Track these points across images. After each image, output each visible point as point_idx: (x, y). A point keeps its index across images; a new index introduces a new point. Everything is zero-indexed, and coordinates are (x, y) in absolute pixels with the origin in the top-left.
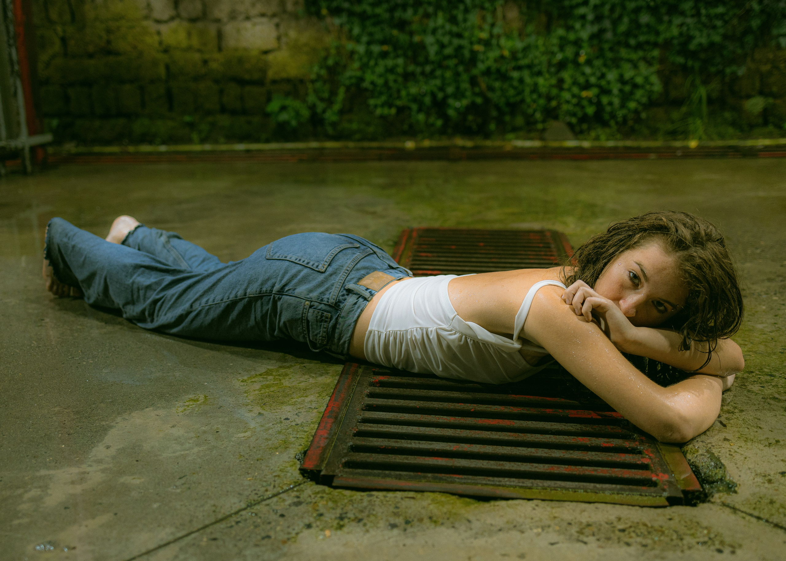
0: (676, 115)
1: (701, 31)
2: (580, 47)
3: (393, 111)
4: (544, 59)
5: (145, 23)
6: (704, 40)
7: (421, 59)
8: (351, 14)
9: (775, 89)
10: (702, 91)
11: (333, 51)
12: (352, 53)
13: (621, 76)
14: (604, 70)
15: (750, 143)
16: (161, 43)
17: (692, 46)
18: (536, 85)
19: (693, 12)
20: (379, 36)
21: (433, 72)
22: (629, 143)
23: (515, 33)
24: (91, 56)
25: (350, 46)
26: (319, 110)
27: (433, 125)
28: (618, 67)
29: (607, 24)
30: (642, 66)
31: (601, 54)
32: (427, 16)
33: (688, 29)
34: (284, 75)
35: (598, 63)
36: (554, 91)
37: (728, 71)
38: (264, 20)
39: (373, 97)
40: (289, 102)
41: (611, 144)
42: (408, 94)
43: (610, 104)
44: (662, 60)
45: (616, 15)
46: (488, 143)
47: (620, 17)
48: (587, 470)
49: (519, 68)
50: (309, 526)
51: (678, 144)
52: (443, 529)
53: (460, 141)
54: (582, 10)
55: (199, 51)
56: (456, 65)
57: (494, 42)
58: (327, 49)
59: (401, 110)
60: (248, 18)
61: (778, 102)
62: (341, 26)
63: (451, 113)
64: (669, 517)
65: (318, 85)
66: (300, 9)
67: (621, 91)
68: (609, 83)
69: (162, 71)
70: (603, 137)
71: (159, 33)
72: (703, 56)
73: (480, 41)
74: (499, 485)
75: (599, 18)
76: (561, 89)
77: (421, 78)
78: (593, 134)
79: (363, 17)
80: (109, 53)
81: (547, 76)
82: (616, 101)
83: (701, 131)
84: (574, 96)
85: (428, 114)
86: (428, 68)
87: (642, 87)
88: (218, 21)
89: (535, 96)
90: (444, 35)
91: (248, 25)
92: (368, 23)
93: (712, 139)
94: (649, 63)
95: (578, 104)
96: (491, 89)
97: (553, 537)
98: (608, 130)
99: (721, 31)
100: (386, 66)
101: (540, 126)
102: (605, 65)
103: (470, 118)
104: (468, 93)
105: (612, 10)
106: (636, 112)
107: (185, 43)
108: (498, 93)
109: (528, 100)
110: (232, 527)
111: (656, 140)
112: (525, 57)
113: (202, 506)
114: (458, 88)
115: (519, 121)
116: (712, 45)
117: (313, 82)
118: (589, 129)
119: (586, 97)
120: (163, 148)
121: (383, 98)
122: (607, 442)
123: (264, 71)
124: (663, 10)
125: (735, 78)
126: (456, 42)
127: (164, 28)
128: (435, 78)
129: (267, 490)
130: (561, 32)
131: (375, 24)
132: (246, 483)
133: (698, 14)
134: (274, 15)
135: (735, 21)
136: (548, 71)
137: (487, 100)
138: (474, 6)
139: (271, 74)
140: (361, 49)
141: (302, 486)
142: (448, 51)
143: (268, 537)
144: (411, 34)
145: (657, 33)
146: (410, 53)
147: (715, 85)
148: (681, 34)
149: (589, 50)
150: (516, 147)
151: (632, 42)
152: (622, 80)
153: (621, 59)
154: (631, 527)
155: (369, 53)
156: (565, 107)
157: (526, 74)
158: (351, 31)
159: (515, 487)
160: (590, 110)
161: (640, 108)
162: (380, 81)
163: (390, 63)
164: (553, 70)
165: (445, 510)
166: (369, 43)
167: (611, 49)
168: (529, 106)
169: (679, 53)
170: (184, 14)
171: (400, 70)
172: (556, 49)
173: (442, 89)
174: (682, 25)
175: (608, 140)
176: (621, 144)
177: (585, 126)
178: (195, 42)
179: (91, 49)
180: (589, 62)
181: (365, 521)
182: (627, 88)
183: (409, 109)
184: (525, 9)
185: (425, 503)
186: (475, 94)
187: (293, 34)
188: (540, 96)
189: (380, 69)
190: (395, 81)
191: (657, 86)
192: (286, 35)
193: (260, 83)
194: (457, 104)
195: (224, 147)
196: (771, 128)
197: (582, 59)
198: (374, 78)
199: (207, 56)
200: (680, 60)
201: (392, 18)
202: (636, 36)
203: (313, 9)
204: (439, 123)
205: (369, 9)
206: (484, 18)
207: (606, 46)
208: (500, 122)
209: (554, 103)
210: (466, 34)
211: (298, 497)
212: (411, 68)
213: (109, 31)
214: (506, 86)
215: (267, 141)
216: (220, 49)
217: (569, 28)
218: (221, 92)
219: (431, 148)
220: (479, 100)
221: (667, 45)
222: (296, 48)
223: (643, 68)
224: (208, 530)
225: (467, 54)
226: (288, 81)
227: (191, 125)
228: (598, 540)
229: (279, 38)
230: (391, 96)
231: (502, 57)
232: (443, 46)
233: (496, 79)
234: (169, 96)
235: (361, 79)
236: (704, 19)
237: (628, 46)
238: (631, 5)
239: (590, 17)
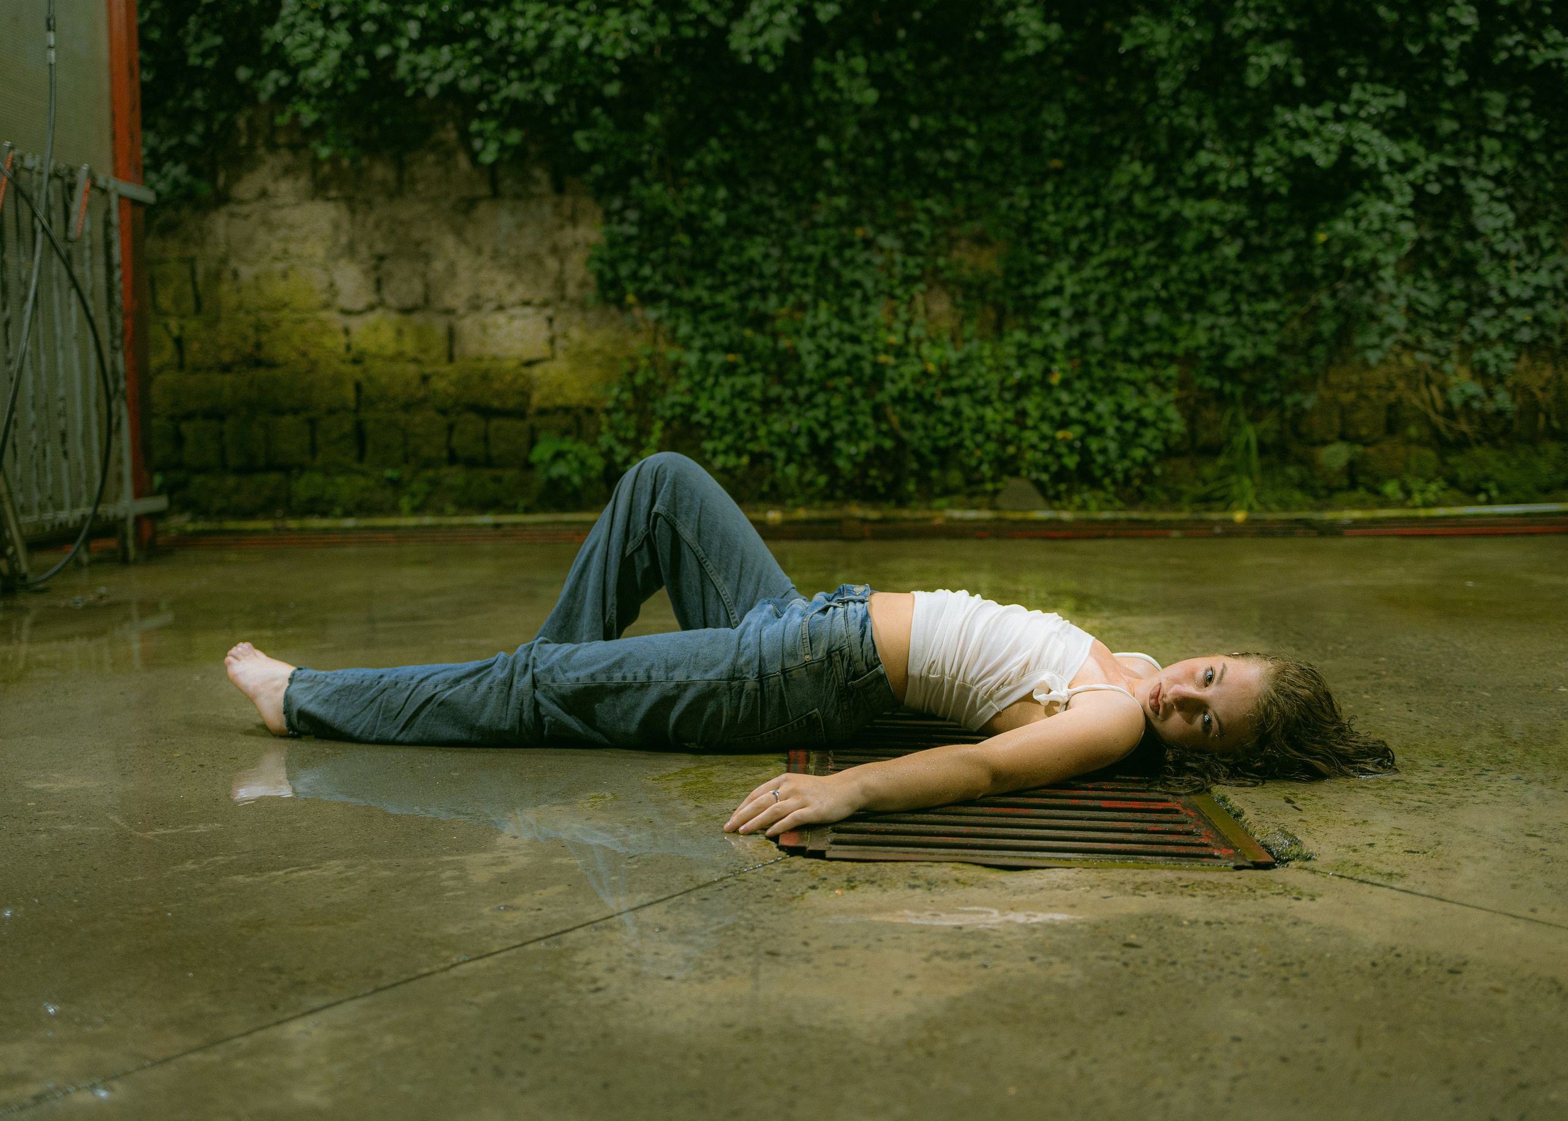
0: (1208, 471)
1: (1242, 337)
2: (1053, 360)
3: (745, 460)
4: (994, 377)
5: (324, 315)
6: (1248, 353)
7: (791, 376)
8: (676, 302)
9: (1364, 431)
10: (1250, 433)
11: (644, 362)
12: (677, 365)
13: (1120, 406)
14: (1090, 396)
15: (1329, 515)
16: (348, 348)
17: (1230, 361)
18: (981, 418)
19: (1230, 308)
20: (722, 338)
21: (810, 397)
22: (1135, 515)
23: (946, 337)
24: (226, 369)
25: (673, 354)
26: (619, 459)
27: (811, 484)
28: (1112, 392)
29: (1093, 324)
30: (1152, 390)
31: (1085, 372)
32: (801, 307)
33: (1223, 335)
34: (559, 401)
35: (1080, 385)
36: (1012, 430)
37: (1289, 400)
38: (529, 310)
39: (710, 437)
40: (567, 445)
41: (1107, 515)
42: (770, 433)
43: (1103, 451)
44: (1183, 384)
45: (1107, 311)
46: (906, 513)
47: (1114, 315)
48: (1134, 847)
49: (953, 392)
51: (1215, 516)
53: (856, 511)
54: (1053, 303)
55: (415, 361)
56: (850, 387)
57: (912, 350)
58: (632, 359)
59: (757, 459)
60: (501, 308)
61: (1371, 451)
62: (658, 321)
63: (842, 463)
65: (617, 417)
66: (591, 294)
67: (1118, 429)
68: (1099, 417)
69: (349, 393)
70: (1093, 505)
71: (347, 331)
72: (1247, 377)
73: (888, 349)
75: (1080, 315)
76: (1023, 427)
77: (788, 406)
78: (1077, 499)
79: (696, 308)
80: (258, 363)
81: (998, 405)
82: (1113, 447)
83: (1250, 498)
84: (1044, 438)
85: (803, 466)
86: (803, 391)
87: (1154, 424)
88: (450, 312)
89: (979, 438)
90: (829, 338)
91: (501, 318)
92: (704, 317)
93: (1269, 510)
94: (1163, 387)
95: (1050, 451)
96: (908, 426)
98: (1101, 494)
99: (1276, 338)
100: (733, 386)
101: (989, 487)
102: (1093, 389)
103: (873, 472)
104: (870, 432)
105: (1101, 301)
106: (1145, 464)
107: (391, 349)
108: (920, 432)
109: (968, 443)
111: (1180, 510)
112: (962, 375)
114: (853, 423)
115: (955, 477)
116: (1261, 359)
117: (608, 412)
118: (1070, 492)
119: (1064, 439)
120: (349, 522)
121: (728, 439)
123: (525, 394)
124: (1182, 304)
125: (1300, 414)
126: (850, 349)
127: (355, 323)
128: (815, 406)
130: (1020, 335)
131: (715, 320)
133: (1237, 312)
134: (545, 304)
135: (1295, 324)
136: (1001, 398)
137: (901, 443)
138: (879, 293)
139: (536, 399)
140: (692, 358)
142: (836, 364)
144: (775, 336)
145: (1175, 341)
146: (773, 367)
147: (1269, 422)
148: (1212, 342)
149: (1067, 366)
150: (951, 519)
151: (1135, 353)
152: (1120, 414)
153: (1118, 379)
155: (705, 366)
156: (1030, 455)
157: (964, 401)
158: (674, 330)
160: (1071, 461)
161: (1151, 459)
162: (724, 412)
163: (740, 382)
164: (1008, 396)
166: (704, 350)
167: (1101, 364)
168: (971, 454)
169: (1209, 371)
170: (391, 301)
171: (756, 394)
172: (1012, 363)
173: (825, 425)
174: (1212, 328)
175: (1101, 509)
176: (1122, 515)
177: (1063, 487)
178: (409, 345)
179: (226, 357)
180: (1066, 384)
182: (1130, 426)
183: (772, 457)
184: (959, 299)
186: (879, 432)
187: (576, 334)
188: (988, 437)
189: (724, 392)
190: (748, 411)
191: (1178, 426)
192: (565, 336)
193: (519, 413)
194: (853, 450)
195: (456, 520)
196: (1361, 493)
197: (1055, 379)
198: (713, 406)
199: (428, 370)
200: (1212, 382)
201: (744, 310)
202: (1140, 345)
203: (611, 295)
204: (822, 480)
205: (705, 295)
206: (894, 313)
207: (1093, 359)
208: (923, 480)
209: (1011, 450)
210: (866, 337)
212: (775, 390)
213: (259, 328)
214: (931, 420)
215: (528, 510)
216: (451, 358)
217: (1033, 330)
218: (451, 428)
219: (808, 522)
220: (888, 444)
221: (1190, 358)
222: (580, 357)
223: (1154, 395)
225: (868, 369)
226: (567, 410)
227: (395, 484)
229: (552, 341)
230: (741, 436)
231: (926, 374)
232: (828, 356)
233: (915, 411)
234: (360, 436)
235: (692, 408)
236: (1246, 319)
237: (1127, 359)
238: (1131, 296)
239: (1067, 313)
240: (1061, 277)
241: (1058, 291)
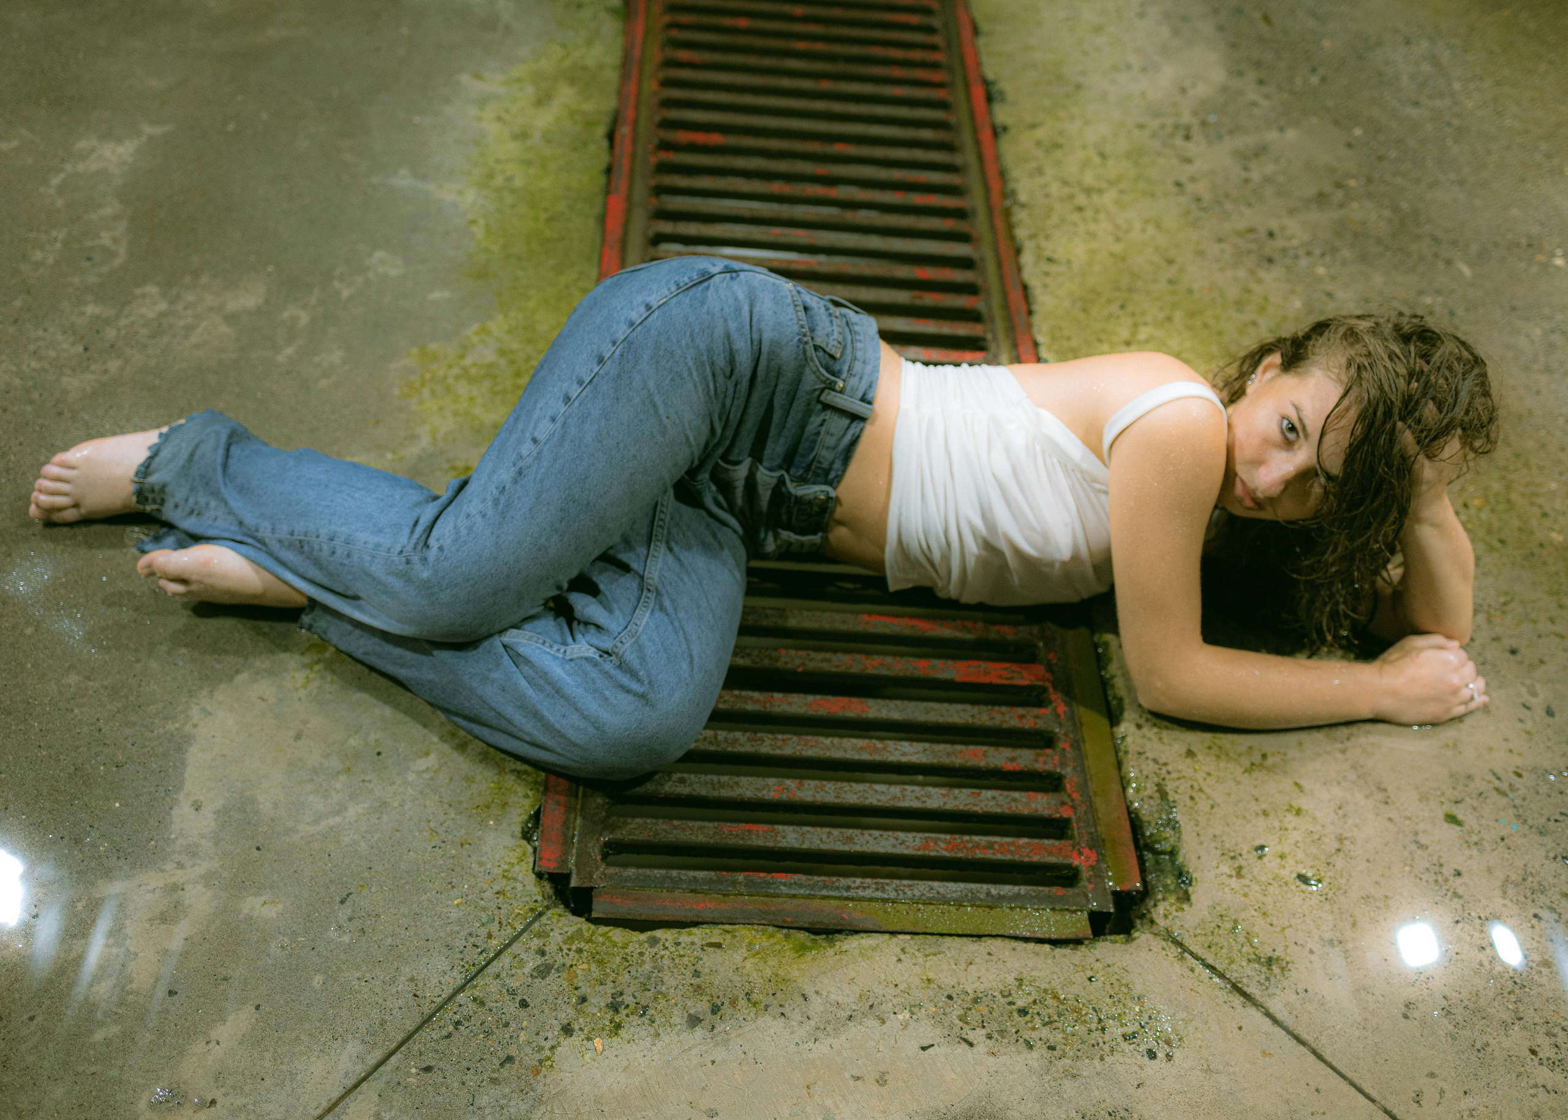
48: (977, 846)
50: (567, 1030)
52: (768, 1019)
64: (1090, 973)
74: (847, 899)
97: (927, 1032)
110: (449, 1036)
113: (394, 980)
122: (1013, 759)
129: (490, 936)
132: (454, 915)
141: (544, 919)
143: (509, 1059)
154: (1035, 1002)
159: (871, 900)
165: (768, 972)
181: (651, 1012)
185: (738, 958)
211: (543, 953)
224: (415, 1046)
228: (989, 1037)
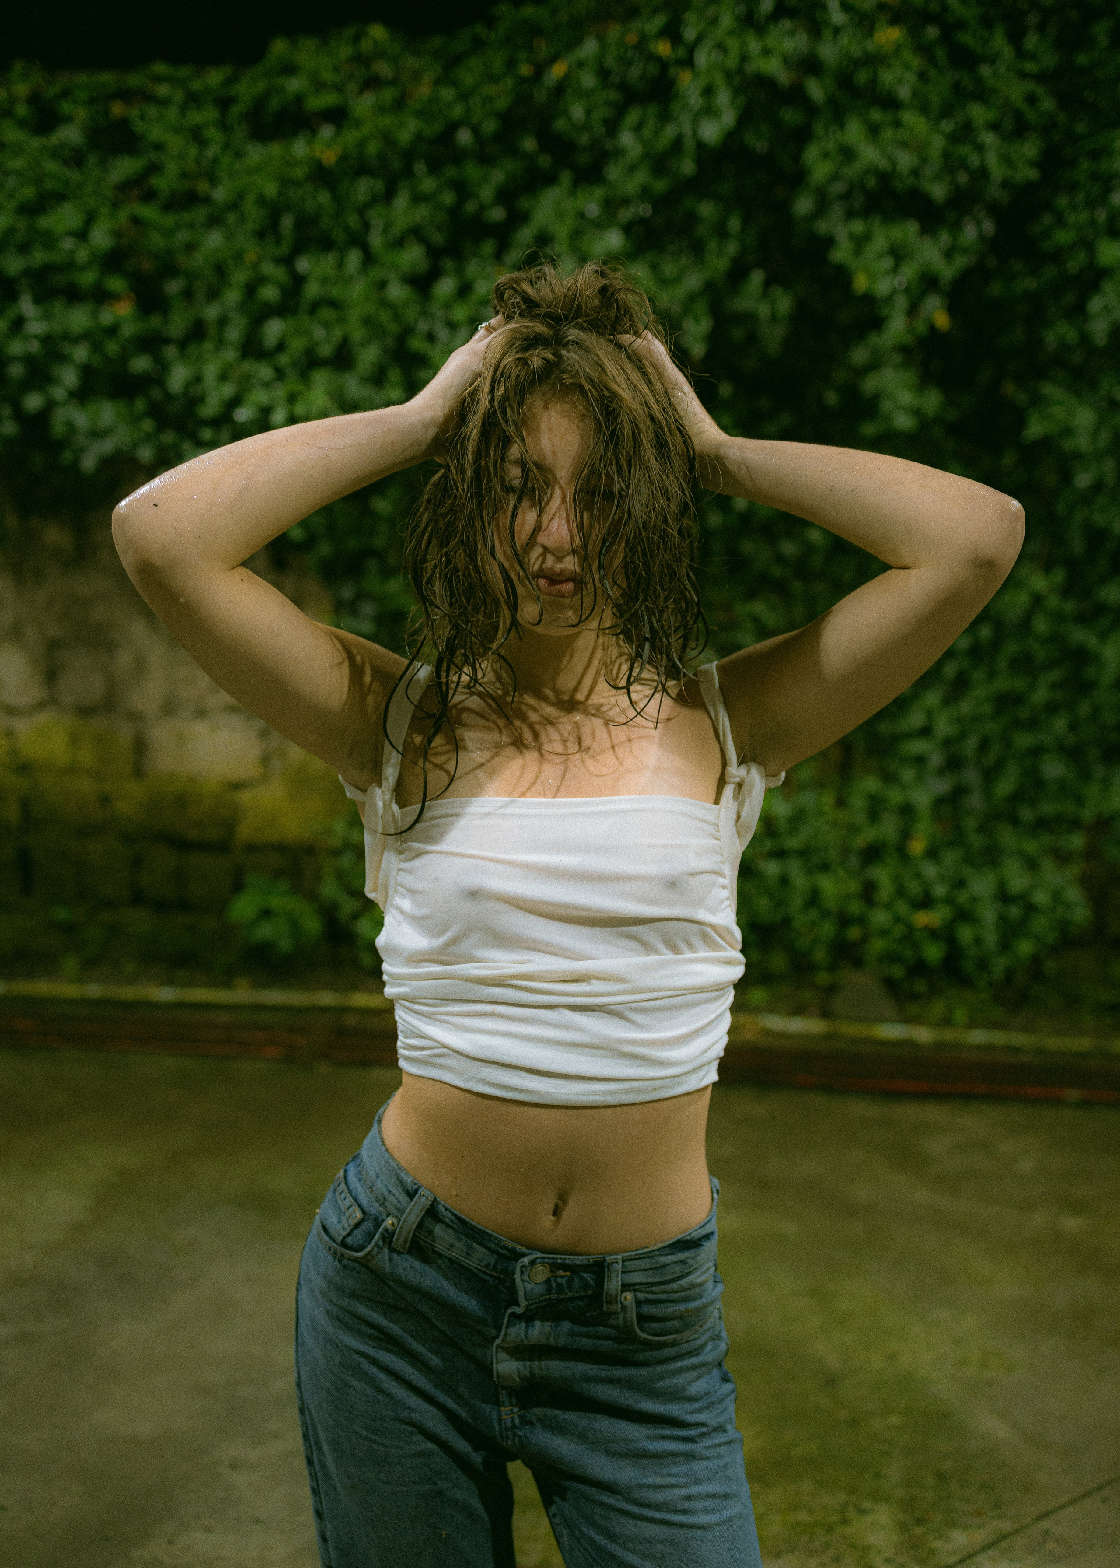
2: (913, 821)
4: (834, 837)
13: (1002, 885)
14: (964, 870)
18: (815, 890)
28: (994, 866)
29: (971, 777)
30: (1048, 866)
31: (957, 838)
34: (272, 835)
35: (951, 857)
38: (236, 719)
40: (278, 899)
41: (977, 1037)
43: (978, 941)
44: (1089, 857)
45: (991, 757)
47: (999, 764)
49: (780, 854)
54: (917, 747)
55: (92, 775)
60: (202, 714)
67: (1000, 916)
68: (974, 900)
69: (12, 813)
70: (960, 1018)
75: (954, 764)
76: (870, 903)
78: (938, 1008)
81: (840, 873)
82: (991, 939)
84: (897, 919)
87: (1047, 911)
88: (137, 716)
89: (813, 914)
91: (202, 727)
94: (1062, 857)
95: (905, 939)
101: (822, 978)
102: (968, 860)
105: (984, 746)
106: (1034, 961)
107: (63, 759)
109: (798, 921)
111: (1077, 1027)
112: (793, 833)
115: (777, 962)
118: (930, 993)
119: (924, 925)
123: (229, 825)
124: (1093, 754)
130: (871, 784)
136: (842, 865)
139: (243, 832)
145: (1080, 801)
149: (933, 829)
150: (767, 1032)
151: (1026, 814)
152: (1004, 896)
153: (1002, 850)
156: (877, 946)
157: (795, 868)
160: (933, 953)
161: (1043, 953)
164: (854, 862)
167: (982, 828)
168: (800, 934)
170: (65, 698)
172: (860, 818)
175: (971, 1026)
177: (920, 986)
178: (87, 755)
180: (932, 853)
182: (1015, 912)
188: (824, 914)
191: (1080, 911)
192: (282, 754)
193: (220, 847)
197: (917, 846)
199: (107, 788)
202: (1033, 804)
207: (969, 822)
209: (854, 933)
216: (138, 774)
217: (889, 778)
218: (137, 861)
221: (1101, 827)
222: (301, 781)
223: (1049, 870)
226: (280, 848)
227: (66, 930)
229: (265, 759)
237: (1015, 821)
238: (1024, 740)
239: (936, 759)
240: (930, 714)
241: (926, 731)
